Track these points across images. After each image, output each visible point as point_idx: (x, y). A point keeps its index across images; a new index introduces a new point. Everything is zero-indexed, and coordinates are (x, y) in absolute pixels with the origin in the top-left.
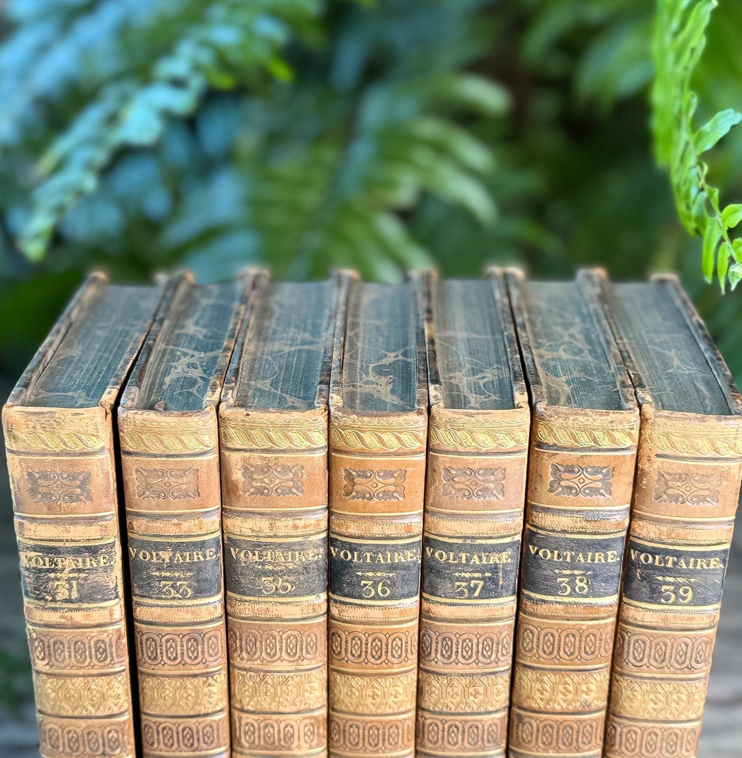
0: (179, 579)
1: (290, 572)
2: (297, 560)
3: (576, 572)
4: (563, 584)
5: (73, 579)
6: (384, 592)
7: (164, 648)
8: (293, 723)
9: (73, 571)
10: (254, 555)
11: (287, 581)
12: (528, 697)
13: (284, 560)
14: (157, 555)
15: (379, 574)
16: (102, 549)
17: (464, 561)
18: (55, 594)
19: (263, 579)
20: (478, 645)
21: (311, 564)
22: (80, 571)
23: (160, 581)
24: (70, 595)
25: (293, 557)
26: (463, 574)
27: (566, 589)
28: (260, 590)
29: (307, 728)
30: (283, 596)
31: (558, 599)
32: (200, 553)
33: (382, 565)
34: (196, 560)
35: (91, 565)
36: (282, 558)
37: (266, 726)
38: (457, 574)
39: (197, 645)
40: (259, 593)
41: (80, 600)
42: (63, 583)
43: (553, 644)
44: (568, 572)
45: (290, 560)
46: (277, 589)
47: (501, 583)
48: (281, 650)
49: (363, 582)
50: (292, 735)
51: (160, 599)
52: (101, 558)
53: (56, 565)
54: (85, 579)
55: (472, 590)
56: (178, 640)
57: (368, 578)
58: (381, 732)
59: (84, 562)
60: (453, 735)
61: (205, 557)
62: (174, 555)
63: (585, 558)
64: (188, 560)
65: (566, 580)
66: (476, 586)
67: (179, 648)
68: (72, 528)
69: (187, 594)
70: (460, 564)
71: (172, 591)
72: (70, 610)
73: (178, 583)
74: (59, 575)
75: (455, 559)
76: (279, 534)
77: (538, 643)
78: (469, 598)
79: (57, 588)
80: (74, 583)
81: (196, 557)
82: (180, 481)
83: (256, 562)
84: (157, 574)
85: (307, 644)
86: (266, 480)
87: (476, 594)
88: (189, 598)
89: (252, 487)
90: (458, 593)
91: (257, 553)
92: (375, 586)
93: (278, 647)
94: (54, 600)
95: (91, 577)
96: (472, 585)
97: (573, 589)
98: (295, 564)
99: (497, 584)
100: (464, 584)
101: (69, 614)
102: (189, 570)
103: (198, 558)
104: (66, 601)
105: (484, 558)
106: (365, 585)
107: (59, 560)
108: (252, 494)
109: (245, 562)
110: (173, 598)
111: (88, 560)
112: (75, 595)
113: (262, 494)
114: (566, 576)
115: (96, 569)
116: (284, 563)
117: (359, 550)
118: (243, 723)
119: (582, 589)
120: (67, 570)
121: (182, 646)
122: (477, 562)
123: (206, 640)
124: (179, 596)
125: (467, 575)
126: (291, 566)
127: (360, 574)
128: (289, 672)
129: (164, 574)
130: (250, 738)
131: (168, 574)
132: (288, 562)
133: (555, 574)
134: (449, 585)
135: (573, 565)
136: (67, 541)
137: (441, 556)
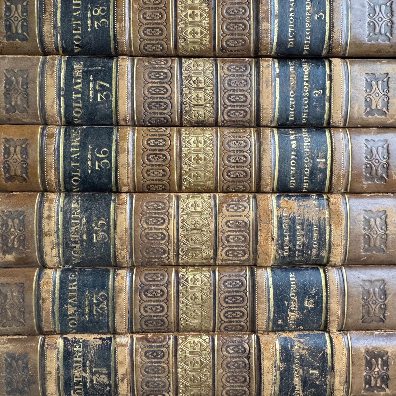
0: (91, 301)
1: (89, 222)
2: (79, 216)
3: (89, 15)
4: (100, 24)
5: (91, 371)
6: (105, 153)
7: (152, 314)
8: (225, 221)
9: (85, 370)
10: (75, 247)
11: (96, 224)
12: (201, 43)
13: (79, 226)
14: (71, 316)
15: (89, 156)
16: (68, 349)
17: (80, 96)
18: (104, 384)
19: (95, 241)
20: (154, 83)
21: (84, 206)
22: (84, 366)
23: (93, 315)
24: (105, 374)
25: (76, 219)
26: (91, 95)
27: (103, 22)
28: (105, 244)
29: (230, 210)
30: (109, 226)
31: (111, 27)
32: (70, 284)
33: (81, 154)
34: (76, 288)
35: (80, 357)
36: (77, 227)
37: (228, 241)
38: (91, 100)
39: (151, 289)
40: (107, 244)
41: (108, 367)
42: (94, 378)
43: (153, 28)
44: (89, 22)
45: (79, 221)
46: (104, 231)
47: (100, 68)
48: (158, 229)
49: (97, 168)
50: (237, 221)
51: (108, 316)
52: (75, 349)
53: (80, 381)
54: (91, 362)
55: (103, 88)
56: (145, 304)
57: (93, 165)
58: (232, 154)
59: (77, 362)
60: (237, 98)
61: (74, 281)
62: (71, 304)
63: (76, 10)
64: (75, 294)
65: (96, 23)
66: (100, 86)
67: (152, 303)
68: (48, 369)
69: (104, 295)
70: (82, 98)
71: (102, 305)
72: (116, 375)
73: (94, 301)
74: (88, 380)
75: (79, 103)
76: (56, 229)
77: (153, 40)
78: (111, 91)
79: (100, 382)
80: (94, 370)
81: (73, 288)
82: (9, 297)
83: (81, 246)
84: (87, 316)
85: (155, 209)
86: (12, 237)
87: (108, 85)
88: (108, 294)
89: (18, 247)
90: (107, 99)
91: (73, 245)
92: (100, 160)
93: (156, 231)
94: (109, 385)
95: (89, 358)
96: (100, 89)
97: (103, 17)
98: (82, 218)
99: (101, 71)
100: (99, 95)
101: (120, 377)
102: (84, 293)
103: (74, 286)
104: (109, 377)
105: (78, 81)
106: (99, 166)
107: (75, 379)
108: (24, 248)
109: (83, 253)
110: (107, 305)
111: (75, 359)
112: (104, 370)
113: (24, 240)
114: (93, 23)
115: (84, 354)
116: (81, 225)
117: (70, 171)
118: (226, 258)
119: (102, 11)
120: (84, 374)
121: (150, 301)
122: (80, 86)
123: (147, 283)
124: (105, 302)
125: (91, 92)
126: (84, 220)
127: (90, 171)
128: (178, 223)
129: (87, 311)
130: (240, 254)
131: (87, 309)
132: (81, 222)
133: (92, 31)
134: (101, 105)
135: (83, 18)
136: (59, 373)
137: (77, 112)
